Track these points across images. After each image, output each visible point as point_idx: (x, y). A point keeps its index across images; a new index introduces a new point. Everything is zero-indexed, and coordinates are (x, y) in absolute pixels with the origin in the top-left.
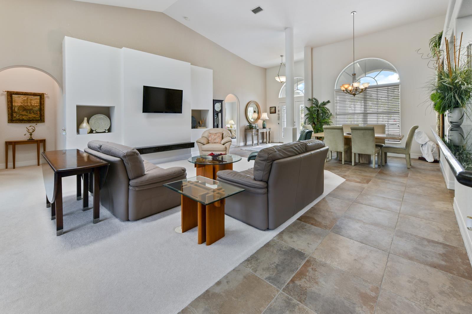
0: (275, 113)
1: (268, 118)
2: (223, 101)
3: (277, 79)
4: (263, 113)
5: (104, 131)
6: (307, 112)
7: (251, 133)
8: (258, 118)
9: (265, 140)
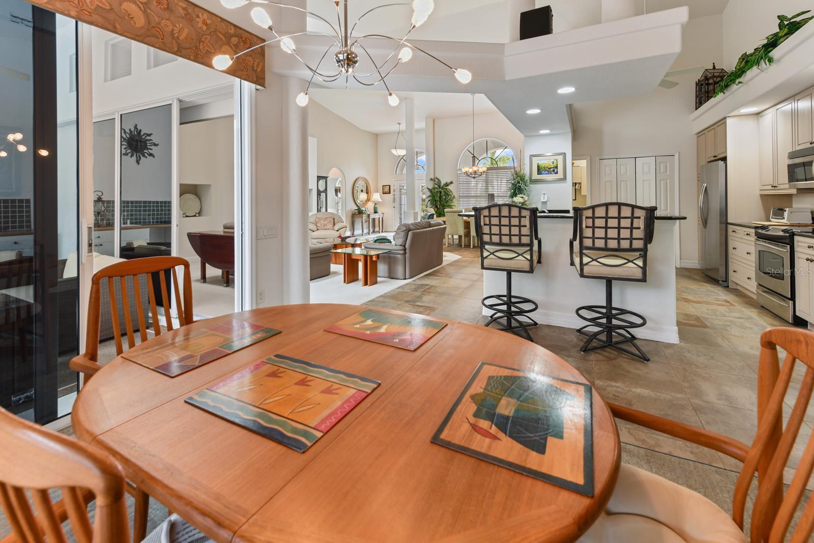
0: (390, 193)
1: (381, 200)
2: (327, 177)
3: (394, 151)
4: (374, 194)
5: (194, 214)
6: (429, 194)
7: (360, 219)
8: (368, 200)
9: (377, 229)
